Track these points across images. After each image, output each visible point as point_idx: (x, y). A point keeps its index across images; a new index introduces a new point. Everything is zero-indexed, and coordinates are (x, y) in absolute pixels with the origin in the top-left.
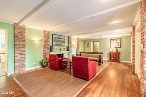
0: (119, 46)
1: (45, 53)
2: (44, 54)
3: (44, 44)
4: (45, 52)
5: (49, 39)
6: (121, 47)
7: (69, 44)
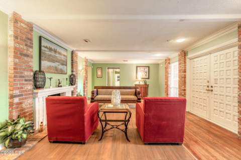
0: (147, 77)
1: (19, 96)
2: (16, 100)
3: (15, 64)
4: (17, 92)
5: (31, 50)
6: (149, 78)
7: (74, 70)
